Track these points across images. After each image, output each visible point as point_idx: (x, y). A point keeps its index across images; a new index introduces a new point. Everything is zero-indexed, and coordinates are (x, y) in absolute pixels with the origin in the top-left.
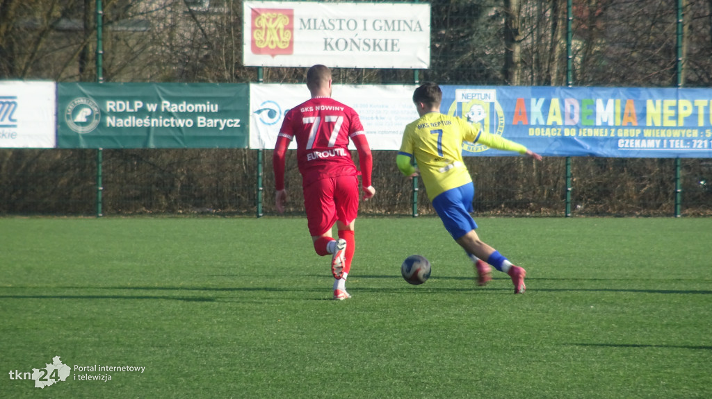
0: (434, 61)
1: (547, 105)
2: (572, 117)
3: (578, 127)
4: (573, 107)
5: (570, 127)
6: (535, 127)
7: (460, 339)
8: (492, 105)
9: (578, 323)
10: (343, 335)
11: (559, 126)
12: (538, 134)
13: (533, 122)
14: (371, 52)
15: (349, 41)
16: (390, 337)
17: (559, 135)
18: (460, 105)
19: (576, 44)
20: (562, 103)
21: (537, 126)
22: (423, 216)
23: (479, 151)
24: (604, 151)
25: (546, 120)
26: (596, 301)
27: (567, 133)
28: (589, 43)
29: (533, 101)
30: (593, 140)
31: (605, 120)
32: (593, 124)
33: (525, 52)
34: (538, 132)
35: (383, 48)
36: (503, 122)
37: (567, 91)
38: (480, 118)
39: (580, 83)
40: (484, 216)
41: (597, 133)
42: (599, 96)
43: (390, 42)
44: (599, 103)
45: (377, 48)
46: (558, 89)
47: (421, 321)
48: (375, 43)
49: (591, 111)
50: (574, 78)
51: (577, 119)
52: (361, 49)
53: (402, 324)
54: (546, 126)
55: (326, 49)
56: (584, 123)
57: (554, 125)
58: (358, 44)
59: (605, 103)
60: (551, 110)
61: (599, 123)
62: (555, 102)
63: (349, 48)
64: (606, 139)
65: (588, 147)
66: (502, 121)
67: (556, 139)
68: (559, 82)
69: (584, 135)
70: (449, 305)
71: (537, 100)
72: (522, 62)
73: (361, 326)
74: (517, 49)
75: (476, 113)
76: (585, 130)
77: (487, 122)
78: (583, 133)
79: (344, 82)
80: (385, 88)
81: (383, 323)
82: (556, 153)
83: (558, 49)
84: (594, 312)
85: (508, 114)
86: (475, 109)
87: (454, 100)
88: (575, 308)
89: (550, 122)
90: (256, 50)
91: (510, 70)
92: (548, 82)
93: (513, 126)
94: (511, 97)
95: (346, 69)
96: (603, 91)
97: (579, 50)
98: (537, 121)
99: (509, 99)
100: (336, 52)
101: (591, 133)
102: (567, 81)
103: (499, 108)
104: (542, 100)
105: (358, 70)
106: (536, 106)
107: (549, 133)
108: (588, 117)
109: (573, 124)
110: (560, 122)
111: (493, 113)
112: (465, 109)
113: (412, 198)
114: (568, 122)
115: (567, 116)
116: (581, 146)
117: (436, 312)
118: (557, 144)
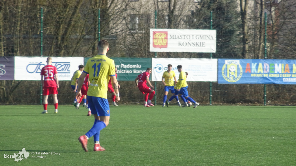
0: (217, 50)
1: (258, 65)
2: (266, 70)
3: (268, 73)
4: (267, 66)
5: (266, 73)
6: (253, 73)
7: (227, 149)
8: (238, 65)
9: (268, 143)
10: (185, 147)
11: (262, 73)
12: (254, 76)
13: (253, 72)
14: (195, 47)
15: (187, 43)
16: (202, 148)
17: (262, 76)
18: (226, 65)
19: (268, 44)
20: (263, 65)
21: (254, 73)
22: (213, 105)
23: (233, 82)
24: (278, 82)
26: (275, 135)
27: (265, 76)
28: (272, 44)
29: (253, 64)
30: (274, 78)
31: (278, 71)
32: (274, 72)
33: (250, 47)
34: (254, 75)
35: (199, 45)
37: (265, 61)
38: (234, 70)
39: (269, 58)
40: (235, 105)
41: (275, 76)
42: (276, 63)
43: (202, 43)
44: (276, 65)
45: (197, 45)
46: (261, 60)
47: (213, 142)
48: (196, 43)
49: (273, 68)
50: (267, 56)
51: (268, 71)
52: (192, 45)
53: (206, 143)
54: (257, 73)
55: (179, 46)
56: (271, 72)
57: (260, 73)
58: (190, 44)
59: (278, 65)
60: (259, 67)
61: (276, 72)
62: (260, 65)
63: (187, 45)
64: (278, 78)
65: (272, 81)
66: (242, 71)
67: (261, 78)
68: (262, 58)
69: (271, 76)
70: (222, 136)
71: (254, 64)
72: (249, 50)
73: (192, 144)
74: (247, 46)
75: (232, 68)
76: (271, 74)
77: (236, 72)
78: (270, 76)
79: (185, 58)
80: (200, 59)
81: (199, 143)
82: (261, 83)
83: (261, 46)
84: (274, 139)
85: (244, 69)
86: (232, 67)
87: (224, 64)
88: (268, 138)
89: (258, 72)
90: (155, 46)
91: (244, 53)
92: (258, 58)
93: (245, 73)
94: (245, 63)
95: (186, 53)
96: (277, 61)
97: (269, 46)
98: (254, 71)
99: (244, 64)
100: (183, 47)
101: (273, 76)
102: (265, 57)
103: (240, 67)
104: (256, 64)
105: (190, 53)
106: (254, 66)
107: (258, 76)
108: (272, 70)
109: (267, 72)
110: (262, 72)
111: (238, 69)
112: (228, 67)
113: (210, 98)
114: (265, 72)
115: (265, 70)
116: (270, 80)
117: (218, 139)
118: (261, 80)
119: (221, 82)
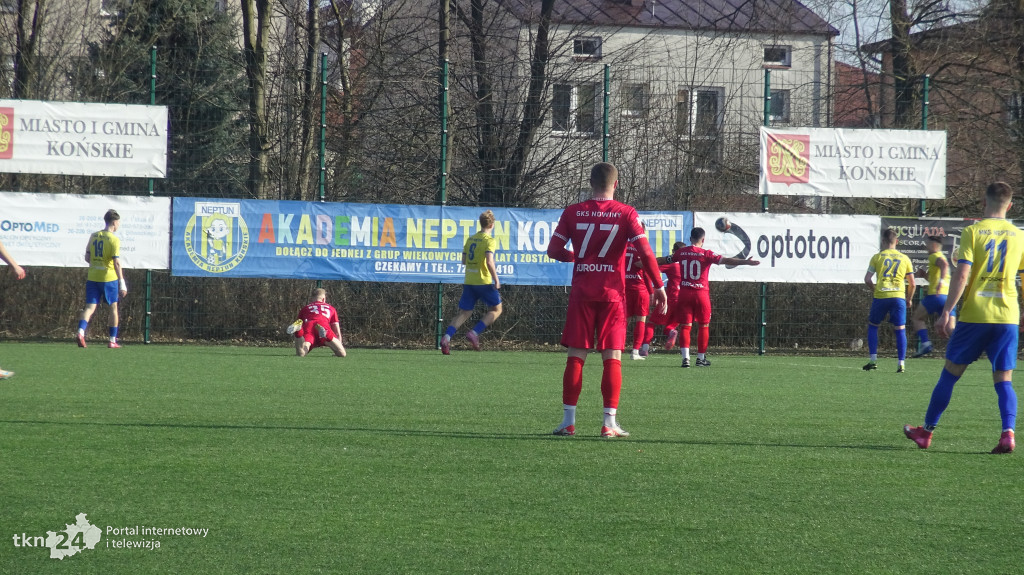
0: (171, 170)
1: (296, 221)
2: (323, 236)
3: (330, 247)
4: (325, 224)
5: (321, 247)
6: (282, 246)
7: (198, 483)
8: (235, 220)
9: (329, 466)
10: (66, 476)
11: (310, 246)
12: (286, 254)
13: (281, 241)
14: (100, 158)
15: (76, 145)
16: (120, 480)
17: (309, 255)
18: (199, 219)
19: (329, 156)
20: (313, 219)
21: (286, 244)
22: (156, 343)
23: (220, 271)
24: (358, 275)
25: (295, 240)
26: (350, 442)
27: (318, 253)
28: (343, 152)
29: (281, 216)
30: (346, 262)
31: (361, 240)
32: (347, 244)
33: (272, 161)
34: (287, 252)
35: (114, 154)
36: (248, 239)
37: (320, 207)
38: (222, 235)
39: (332, 198)
40: (225, 344)
41: (351, 254)
42: (355, 213)
43: (122, 147)
44: (355, 221)
45: (107, 154)
46: (309, 204)
47: (154, 461)
48: (105, 148)
49: (346, 229)
50: (326, 194)
51: (329, 238)
52: (89, 154)
53: (134, 465)
54: (294, 246)
55: (49, 153)
56: (337, 243)
57: (304, 245)
58: (86, 149)
59: (361, 220)
60: (301, 227)
61: (354, 243)
62: (305, 219)
63: (75, 153)
64: (361, 261)
65: (343, 271)
66: (246, 239)
67: (306, 260)
68: (310, 197)
69: (338, 256)
70: (185, 444)
71: (286, 216)
72: (270, 172)
73: (87, 466)
74: (264, 159)
75: (217, 229)
76: (338, 250)
77: (230, 239)
78: (335, 254)
79: (69, 192)
80: (116, 198)
81: (112, 464)
82: (305, 275)
83: (309, 159)
84: (346, 454)
85: (252, 231)
86: (217, 224)
87: (193, 213)
88: (327, 450)
89: (299, 242)
91: (256, 181)
92: (298, 197)
93: (258, 244)
94: (257, 212)
95: (71, 177)
96: (358, 208)
97: (333, 161)
98: (285, 239)
99: (255, 214)
100: (61, 157)
101: (344, 253)
102: (319, 195)
103: (242, 224)
104: (291, 216)
105: (83, 178)
106: (284, 224)
107: (297, 253)
108: (342, 236)
109: (325, 243)
110: (310, 241)
111: (236, 230)
112: (205, 224)
113: (144, 322)
114: (320, 241)
115: (319, 235)
116: (336, 270)
117: (171, 452)
118: (307, 266)
119: (180, 270)
